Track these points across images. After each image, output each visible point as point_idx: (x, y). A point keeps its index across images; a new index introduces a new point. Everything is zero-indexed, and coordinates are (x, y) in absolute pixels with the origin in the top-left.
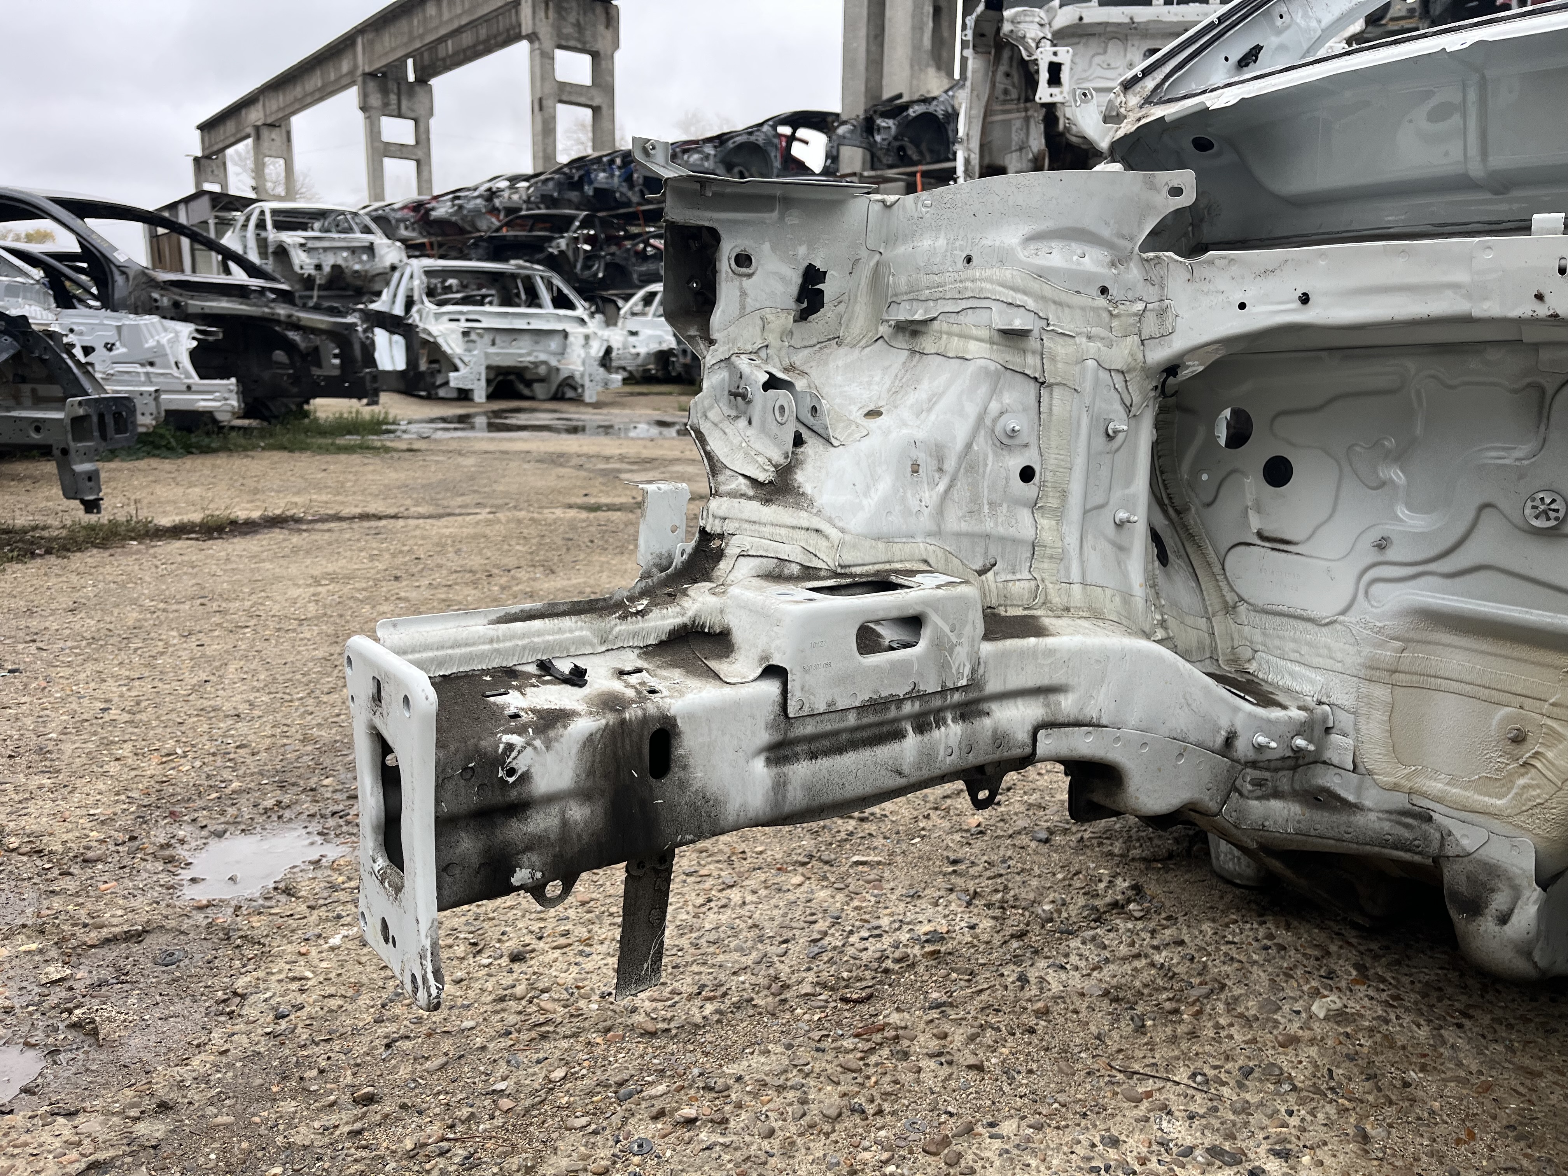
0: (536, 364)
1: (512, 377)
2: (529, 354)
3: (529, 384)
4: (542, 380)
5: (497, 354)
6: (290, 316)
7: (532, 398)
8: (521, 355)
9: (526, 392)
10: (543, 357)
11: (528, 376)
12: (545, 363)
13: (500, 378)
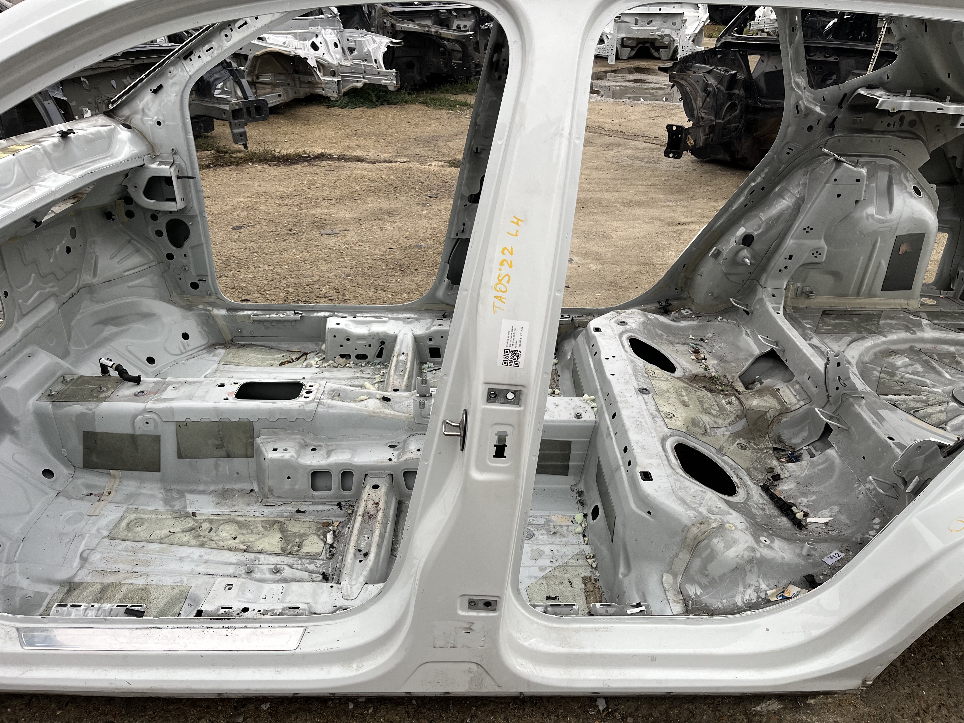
0: (662, 37)
1: (648, 45)
2: (658, 30)
3: (657, 49)
4: (666, 47)
5: (638, 30)
6: (436, 32)
7: (659, 59)
8: (652, 31)
9: (656, 54)
10: (667, 32)
11: (657, 45)
12: (669, 36)
13: (641, 45)
